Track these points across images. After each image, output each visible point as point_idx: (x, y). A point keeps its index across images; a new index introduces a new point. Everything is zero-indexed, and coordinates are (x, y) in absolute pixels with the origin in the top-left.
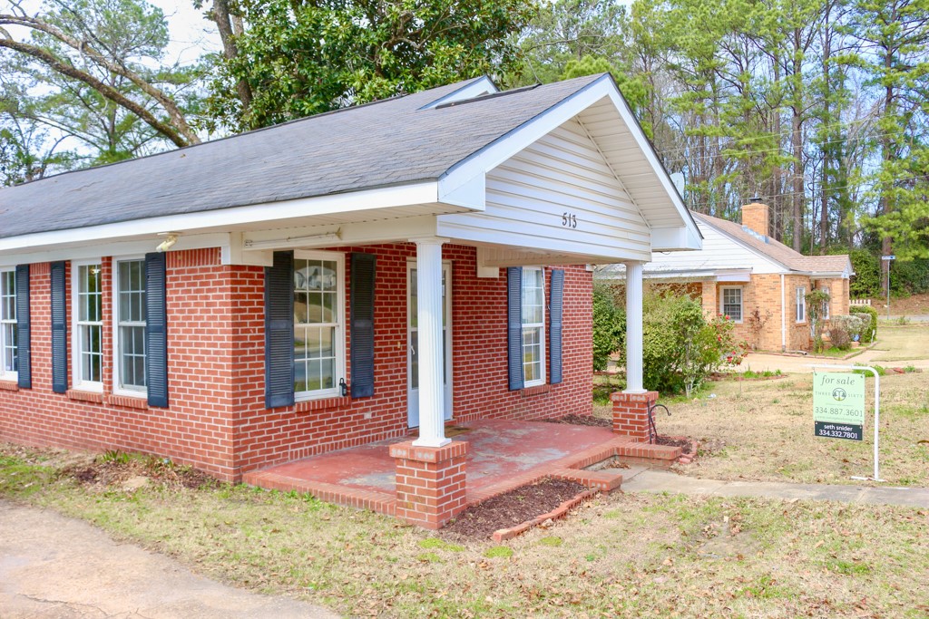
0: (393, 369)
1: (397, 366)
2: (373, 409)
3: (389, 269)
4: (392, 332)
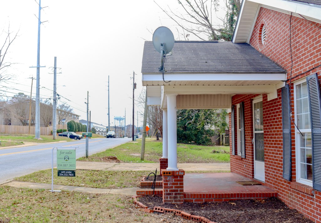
1: (250, 148)
4: (248, 133)
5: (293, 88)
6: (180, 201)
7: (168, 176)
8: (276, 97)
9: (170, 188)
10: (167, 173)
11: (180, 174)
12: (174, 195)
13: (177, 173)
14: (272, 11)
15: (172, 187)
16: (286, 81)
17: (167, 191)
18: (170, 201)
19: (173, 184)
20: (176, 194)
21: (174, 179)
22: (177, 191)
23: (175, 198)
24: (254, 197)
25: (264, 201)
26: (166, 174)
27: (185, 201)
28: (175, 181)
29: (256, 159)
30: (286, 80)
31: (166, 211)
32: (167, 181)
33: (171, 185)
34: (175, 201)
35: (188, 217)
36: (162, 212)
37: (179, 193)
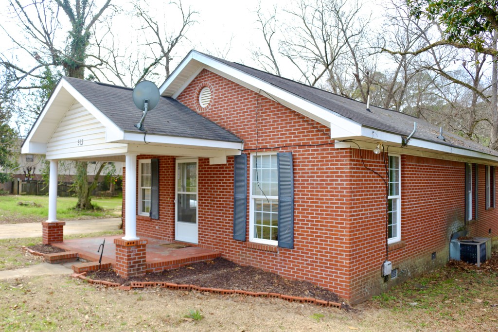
0: (167, 210)
1: (168, 208)
2: (160, 225)
3: (166, 164)
4: (167, 193)
5: (249, 157)
6: (142, 272)
7: (132, 246)
8: (225, 162)
9: (133, 260)
10: (131, 243)
11: (143, 243)
12: (137, 267)
13: (141, 243)
14: (225, 79)
15: (135, 258)
16: (242, 151)
17: (130, 263)
18: (133, 274)
19: (137, 255)
20: (139, 266)
21: (137, 250)
22: (140, 262)
23: (138, 269)
24: (204, 259)
25: (213, 262)
26: (129, 245)
27: (147, 272)
28: (138, 251)
29: (179, 220)
30: (243, 149)
31: (146, 285)
32: (130, 252)
33: (134, 257)
34: (138, 273)
35: (174, 288)
36: (142, 286)
37: (141, 264)
